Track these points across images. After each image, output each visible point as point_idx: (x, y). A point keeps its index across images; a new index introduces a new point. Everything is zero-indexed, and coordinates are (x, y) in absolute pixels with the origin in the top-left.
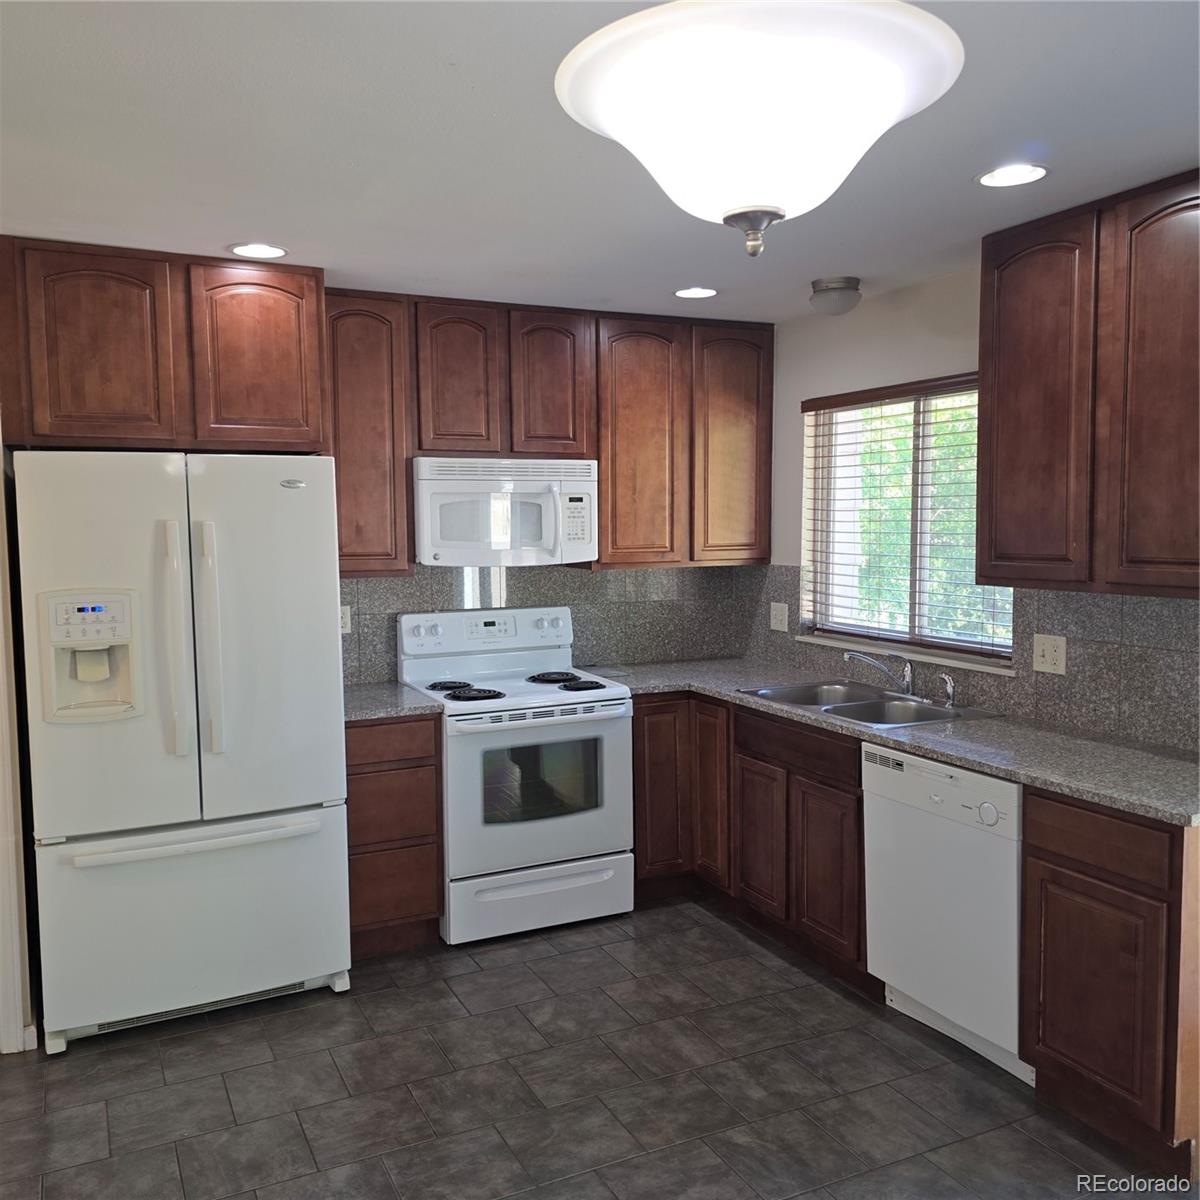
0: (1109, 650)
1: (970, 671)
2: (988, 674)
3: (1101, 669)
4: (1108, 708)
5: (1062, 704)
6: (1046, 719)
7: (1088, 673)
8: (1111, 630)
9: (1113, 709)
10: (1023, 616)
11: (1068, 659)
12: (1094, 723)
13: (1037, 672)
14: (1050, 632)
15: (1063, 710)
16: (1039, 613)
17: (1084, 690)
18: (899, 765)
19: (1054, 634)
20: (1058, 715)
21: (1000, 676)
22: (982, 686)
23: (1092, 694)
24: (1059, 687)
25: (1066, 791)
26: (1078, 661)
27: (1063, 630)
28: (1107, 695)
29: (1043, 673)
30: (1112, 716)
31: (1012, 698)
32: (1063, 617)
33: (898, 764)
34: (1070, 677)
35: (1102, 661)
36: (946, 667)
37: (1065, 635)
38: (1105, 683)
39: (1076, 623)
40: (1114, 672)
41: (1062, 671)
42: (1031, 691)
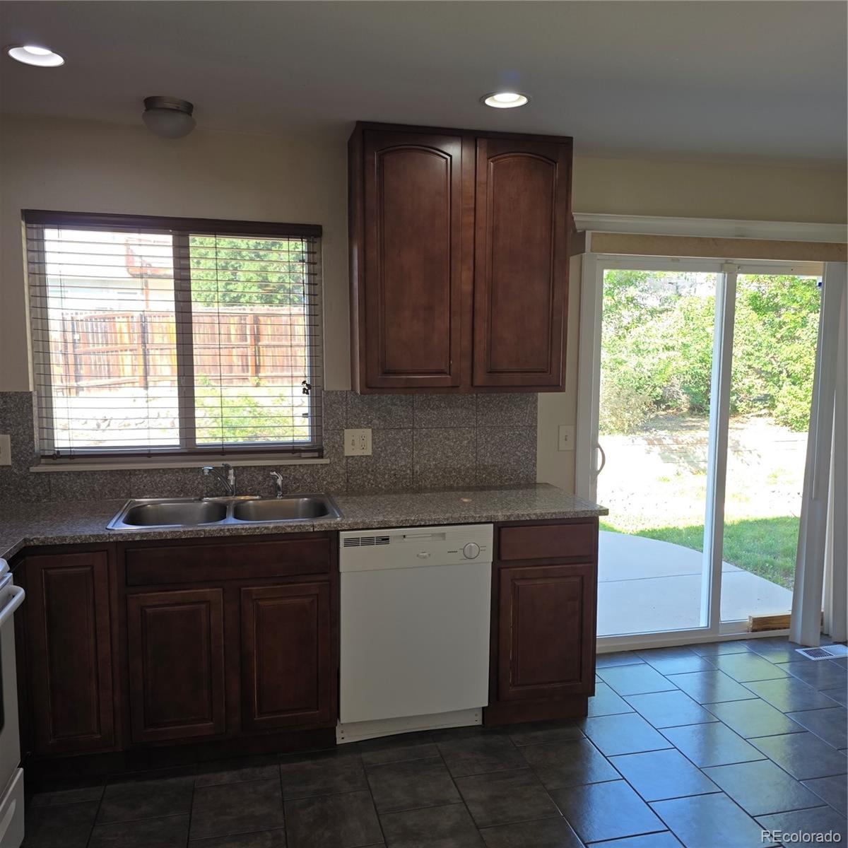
0: (404, 433)
1: (281, 466)
2: (300, 465)
3: (399, 447)
4: (404, 471)
5: (369, 476)
6: (356, 489)
7: (389, 451)
8: (405, 420)
9: (409, 471)
10: (333, 417)
11: (374, 443)
12: (395, 484)
13: (347, 457)
14: (357, 427)
15: (370, 479)
16: (347, 413)
17: (386, 462)
18: (385, 540)
19: (361, 427)
20: (366, 484)
21: (313, 465)
22: (294, 476)
23: (392, 464)
24: (366, 464)
25: (533, 517)
26: (381, 444)
27: (369, 424)
28: (404, 463)
29: (352, 456)
30: (408, 476)
31: (324, 480)
32: (367, 415)
33: (383, 540)
34: (376, 456)
35: (399, 441)
36: (255, 467)
37: (370, 427)
38: (403, 455)
39: (379, 418)
40: (409, 446)
41: (369, 452)
42: (342, 471)
